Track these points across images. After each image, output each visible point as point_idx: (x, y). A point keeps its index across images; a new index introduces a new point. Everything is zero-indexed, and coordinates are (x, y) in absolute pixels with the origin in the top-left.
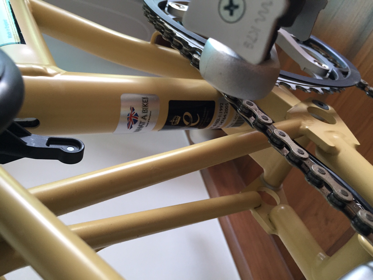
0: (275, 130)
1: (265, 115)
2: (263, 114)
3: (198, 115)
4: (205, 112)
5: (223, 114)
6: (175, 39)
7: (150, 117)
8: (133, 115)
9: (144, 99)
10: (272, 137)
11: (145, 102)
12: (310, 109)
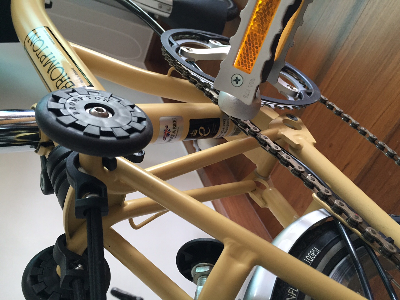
0: (261, 135)
1: (255, 127)
2: (254, 126)
3: (209, 128)
4: (213, 126)
5: (226, 127)
6: (191, 77)
7: (178, 132)
8: (167, 131)
9: (174, 120)
10: (260, 140)
11: (175, 121)
12: (285, 121)
